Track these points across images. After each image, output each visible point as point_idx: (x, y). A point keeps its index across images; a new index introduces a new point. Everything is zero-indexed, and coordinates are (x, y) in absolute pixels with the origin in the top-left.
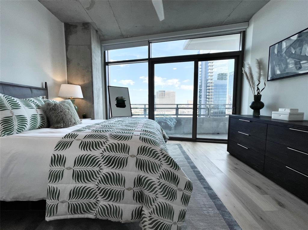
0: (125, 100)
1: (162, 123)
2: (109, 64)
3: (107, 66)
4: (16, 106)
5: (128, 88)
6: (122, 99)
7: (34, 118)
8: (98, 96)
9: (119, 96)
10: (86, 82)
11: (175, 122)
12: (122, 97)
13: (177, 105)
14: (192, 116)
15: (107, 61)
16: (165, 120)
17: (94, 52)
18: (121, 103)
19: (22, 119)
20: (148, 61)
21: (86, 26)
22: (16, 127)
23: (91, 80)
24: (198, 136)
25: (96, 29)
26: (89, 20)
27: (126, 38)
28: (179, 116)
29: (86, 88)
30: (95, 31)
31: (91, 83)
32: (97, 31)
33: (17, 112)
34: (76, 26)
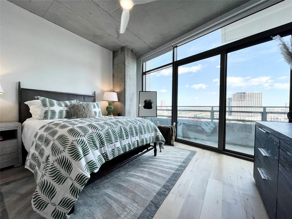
0: (152, 102)
1: (199, 127)
2: (146, 73)
3: (144, 76)
4: (52, 105)
5: (156, 92)
6: (150, 101)
7: (61, 112)
8: (131, 100)
9: (148, 99)
10: (121, 89)
12: (150, 100)
13: (212, 107)
14: (218, 121)
15: (144, 71)
16: (200, 124)
17: (128, 66)
18: (148, 105)
19: (53, 112)
20: (172, 65)
21: (123, 49)
22: (49, 116)
23: (124, 87)
24: (227, 147)
25: (131, 49)
26: (124, 45)
27: (155, 49)
28: (214, 121)
29: (121, 94)
30: (130, 52)
31: (124, 90)
32: (132, 51)
33: (52, 108)
34: (117, 51)
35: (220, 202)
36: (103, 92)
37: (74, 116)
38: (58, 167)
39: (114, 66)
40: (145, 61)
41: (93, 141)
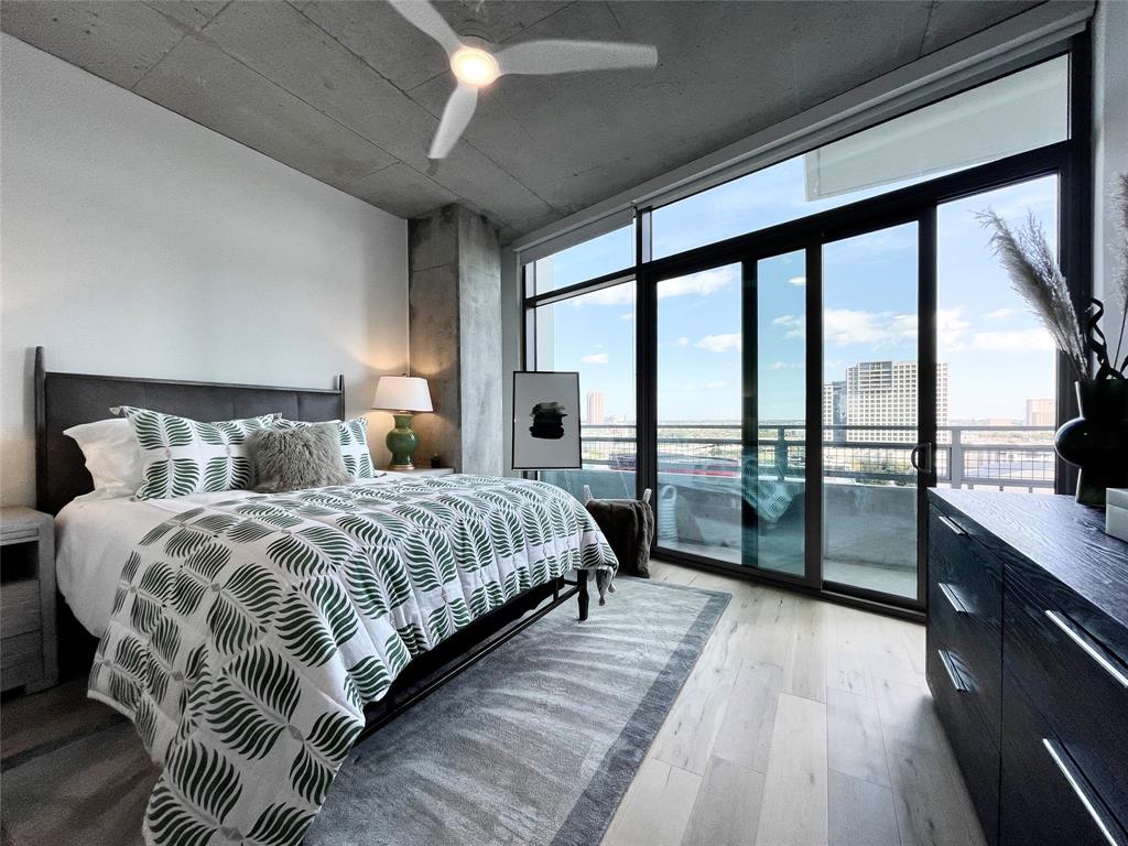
0: (563, 412)
2: (538, 303)
3: (530, 313)
4: (180, 438)
5: (577, 374)
6: (555, 410)
7: (217, 466)
8: (484, 406)
9: (545, 399)
10: (445, 366)
11: (781, 499)
12: (555, 403)
13: (782, 428)
14: (803, 479)
15: (529, 295)
17: (469, 279)
18: (548, 423)
19: (187, 468)
20: (634, 276)
21: (448, 212)
22: (170, 485)
23: (455, 358)
25: (479, 212)
26: (453, 198)
27: (569, 214)
28: (788, 478)
29: (445, 382)
30: (475, 221)
31: (456, 374)
32: (484, 219)
33: (180, 453)
34: (428, 221)
35: (822, 778)
36: (373, 378)
37: (269, 478)
38: (246, 693)
39: (415, 275)
40: (534, 259)
41: (366, 585)
